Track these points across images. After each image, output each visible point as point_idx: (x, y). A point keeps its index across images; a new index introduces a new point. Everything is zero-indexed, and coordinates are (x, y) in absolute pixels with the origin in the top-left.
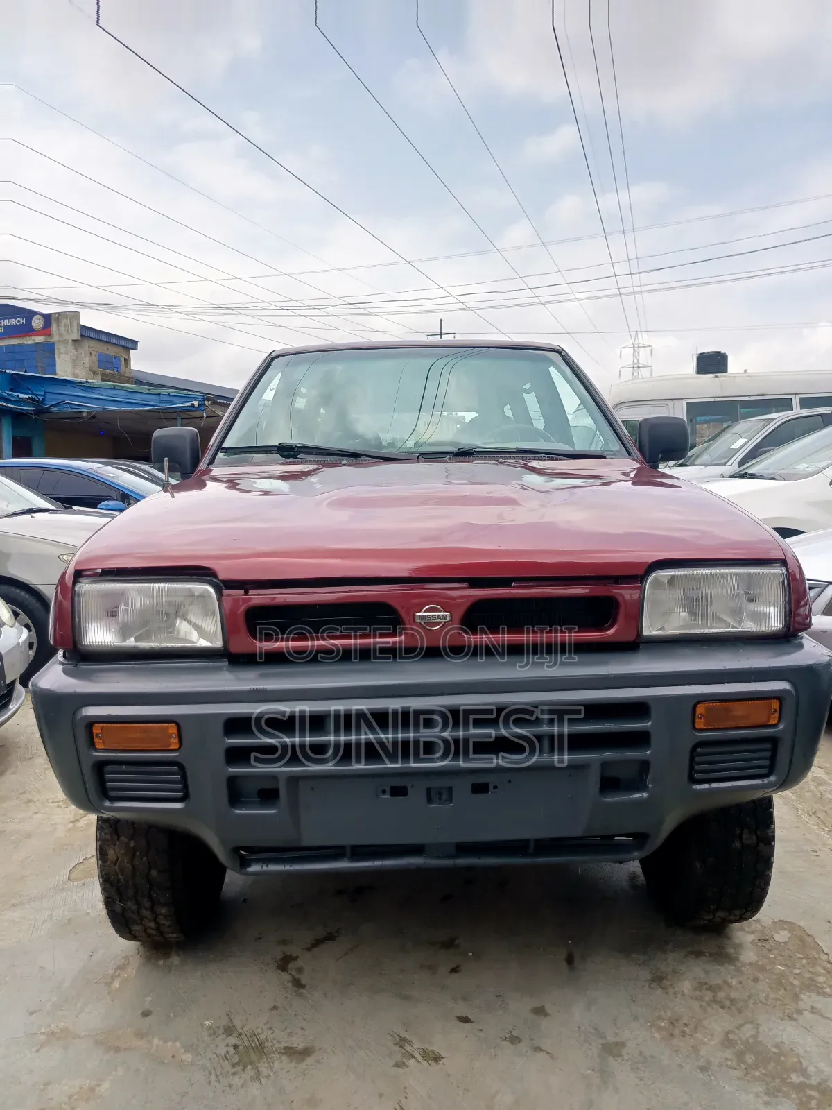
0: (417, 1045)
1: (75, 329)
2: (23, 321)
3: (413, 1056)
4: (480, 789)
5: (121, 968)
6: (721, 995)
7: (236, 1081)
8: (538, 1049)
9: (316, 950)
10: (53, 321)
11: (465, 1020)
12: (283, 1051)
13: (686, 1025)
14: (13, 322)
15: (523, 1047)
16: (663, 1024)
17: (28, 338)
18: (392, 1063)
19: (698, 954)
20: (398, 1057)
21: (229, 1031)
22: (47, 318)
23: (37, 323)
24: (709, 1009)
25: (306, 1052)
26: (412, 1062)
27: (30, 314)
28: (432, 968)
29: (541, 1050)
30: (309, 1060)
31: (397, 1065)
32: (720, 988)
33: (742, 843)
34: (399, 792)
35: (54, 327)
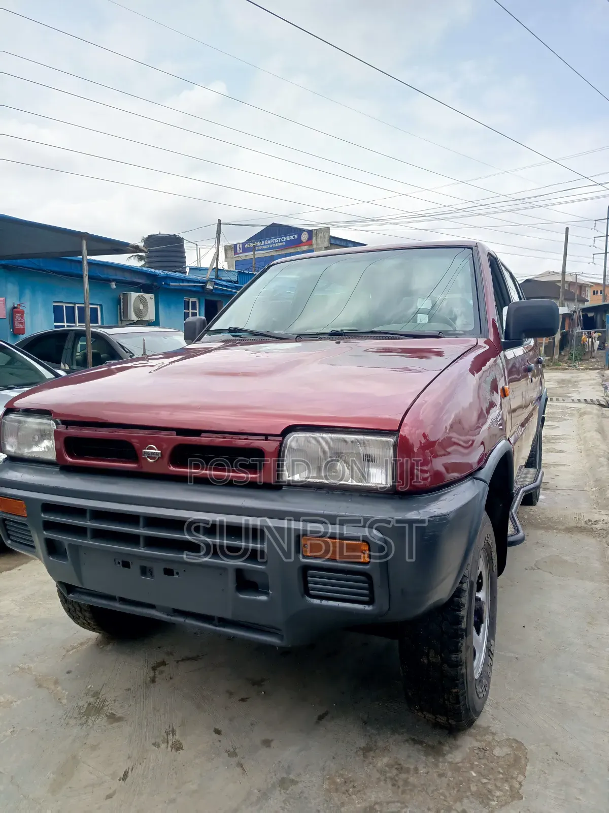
0: (177, 737)
1: (327, 239)
2: (296, 237)
3: (167, 743)
4: (169, 572)
5: (82, 644)
6: (403, 776)
7: (72, 722)
8: (241, 765)
9: (181, 663)
10: (314, 235)
11: (218, 732)
12: (108, 714)
13: (354, 787)
14: (291, 238)
15: (234, 761)
16: (339, 780)
17: (298, 248)
18: (153, 741)
19: (416, 742)
20: (159, 740)
21: (96, 694)
22: (310, 233)
23: (304, 237)
24: (382, 783)
25: (120, 719)
26: (163, 746)
27: (299, 231)
28: (231, 694)
29: (242, 766)
30: (116, 724)
31: (154, 744)
32: (408, 771)
33: (429, 660)
34: (126, 565)
35: (314, 238)
